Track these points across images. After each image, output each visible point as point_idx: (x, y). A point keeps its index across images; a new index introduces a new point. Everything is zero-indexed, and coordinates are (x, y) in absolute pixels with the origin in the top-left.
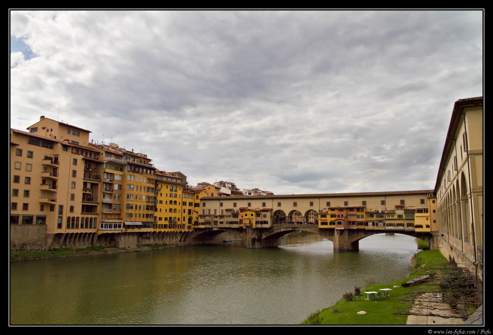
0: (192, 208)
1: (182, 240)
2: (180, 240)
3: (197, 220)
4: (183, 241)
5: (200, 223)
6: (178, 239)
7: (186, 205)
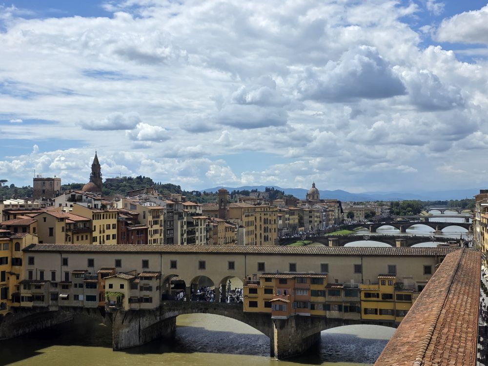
0: (6, 268)
3: (17, 291)
5: (23, 297)
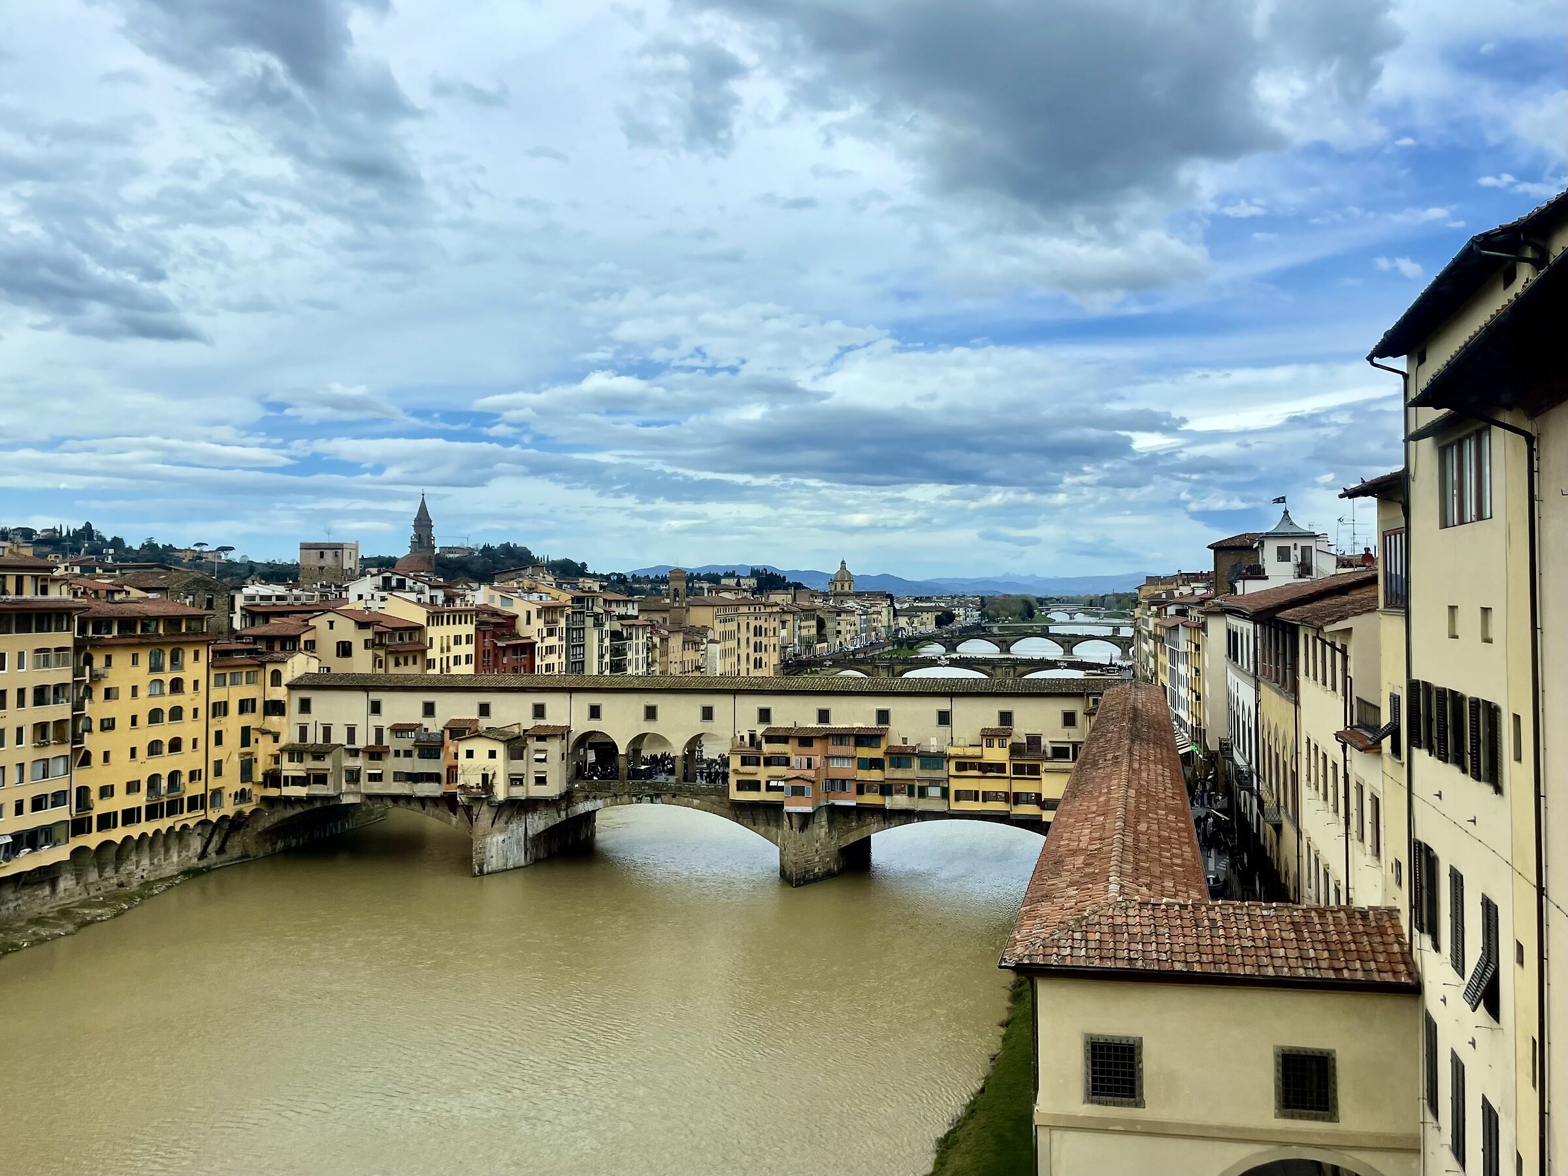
0: (252, 720)
1: (212, 847)
2: (199, 851)
3: (274, 766)
4: (214, 855)
5: (286, 778)
6: (192, 848)
7: (225, 714)
